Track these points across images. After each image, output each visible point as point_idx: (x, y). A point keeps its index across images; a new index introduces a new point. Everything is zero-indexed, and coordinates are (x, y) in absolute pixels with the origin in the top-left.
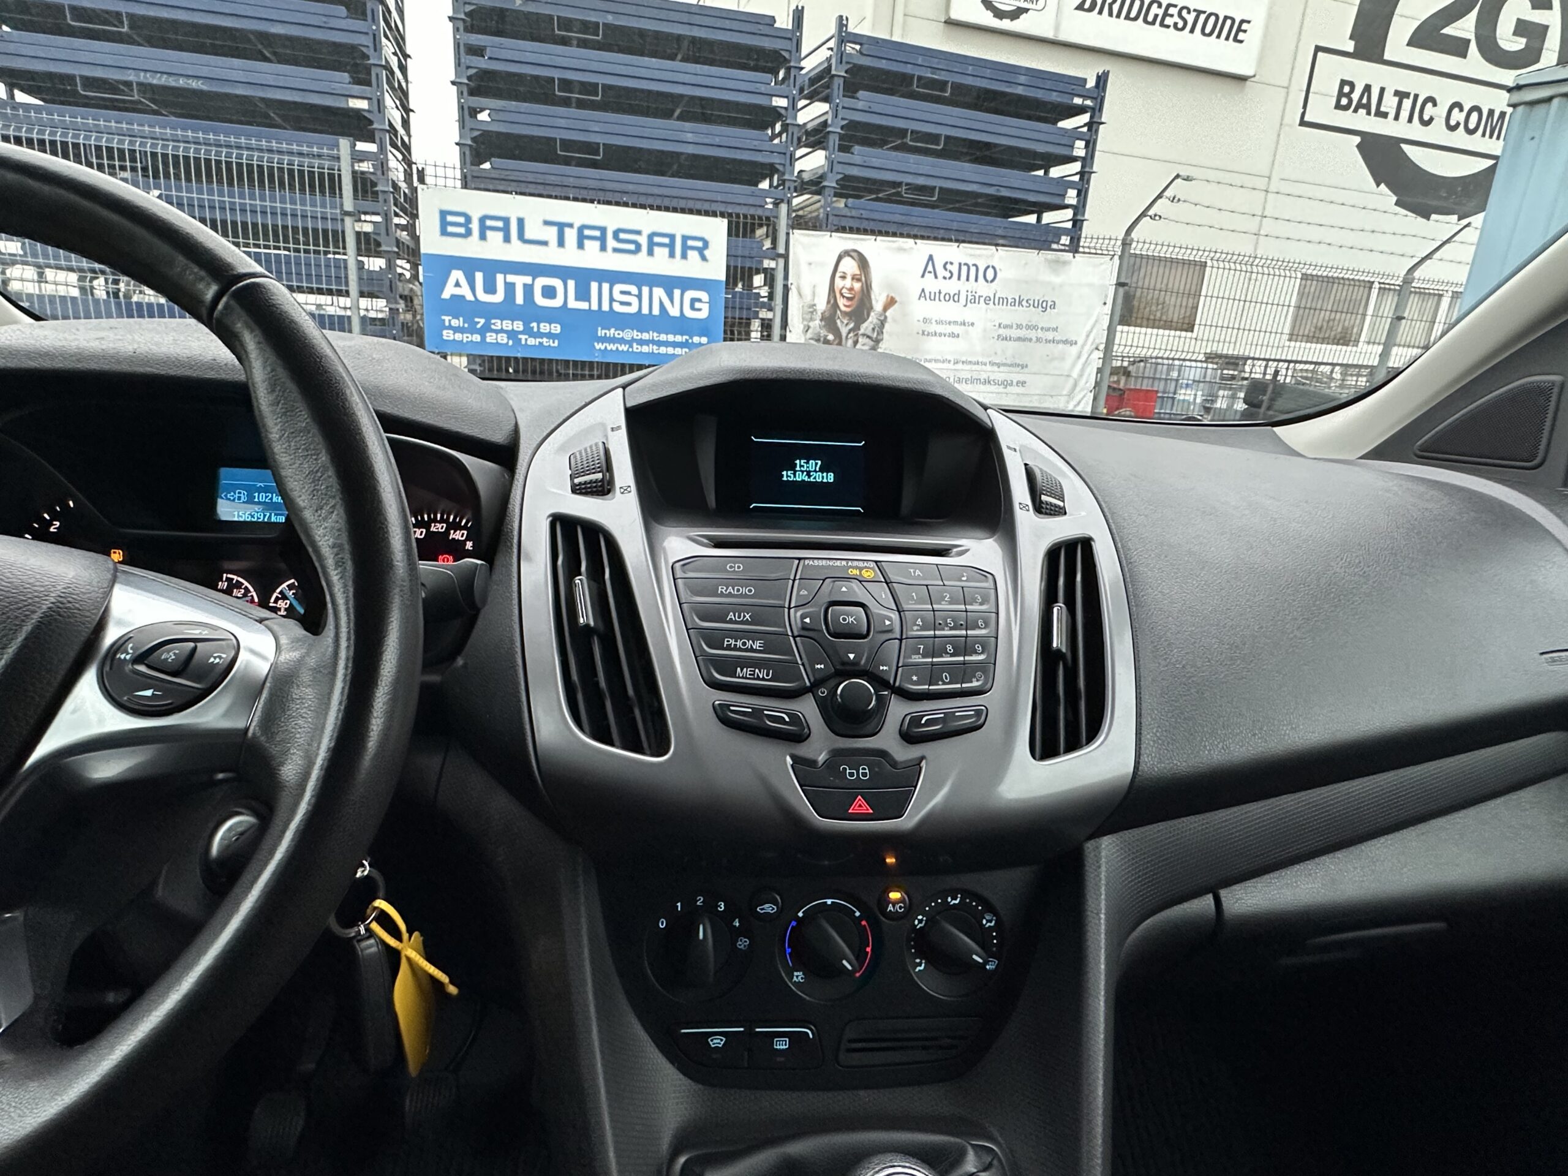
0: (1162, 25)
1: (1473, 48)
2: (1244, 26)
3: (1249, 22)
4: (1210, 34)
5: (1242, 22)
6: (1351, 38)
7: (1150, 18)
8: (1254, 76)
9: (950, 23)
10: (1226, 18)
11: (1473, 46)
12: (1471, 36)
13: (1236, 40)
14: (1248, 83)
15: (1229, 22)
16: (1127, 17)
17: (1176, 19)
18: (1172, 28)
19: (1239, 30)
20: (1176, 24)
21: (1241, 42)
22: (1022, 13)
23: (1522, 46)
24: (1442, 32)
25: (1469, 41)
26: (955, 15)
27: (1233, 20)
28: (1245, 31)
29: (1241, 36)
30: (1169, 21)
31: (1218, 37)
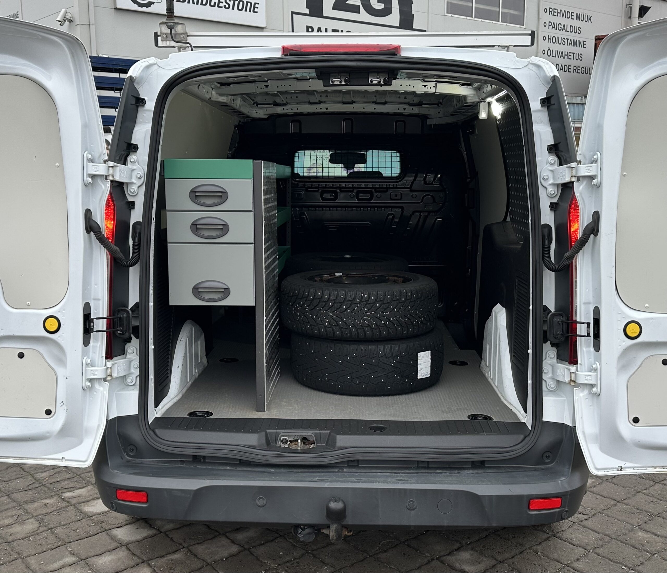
0: (218, 6)
1: (362, 9)
2: (257, 6)
3: (258, 4)
4: (242, 10)
5: (255, 4)
6: (307, 8)
7: (212, 4)
8: (266, 27)
9: (116, 9)
10: (247, 2)
11: (361, 8)
12: (360, 4)
13: (254, 12)
14: (264, 29)
15: (249, 4)
16: (202, 4)
17: (224, 4)
18: (223, 7)
19: (255, 7)
20: (225, 6)
21: (257, 12)
22: (151, 4)
23: (383, 7)
24: (347, 2)
25: (359, 6)
26: (119, 6)
27: (251, 3)
28: (257, 8)
29: (256, 10)
30: (221, 5)
31: (246, 10)
